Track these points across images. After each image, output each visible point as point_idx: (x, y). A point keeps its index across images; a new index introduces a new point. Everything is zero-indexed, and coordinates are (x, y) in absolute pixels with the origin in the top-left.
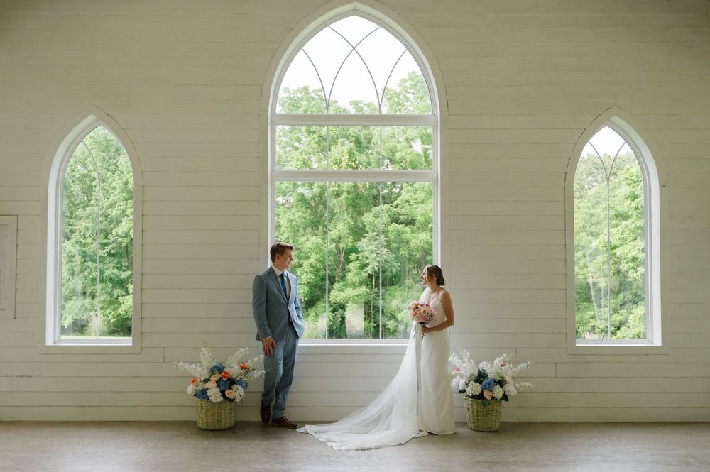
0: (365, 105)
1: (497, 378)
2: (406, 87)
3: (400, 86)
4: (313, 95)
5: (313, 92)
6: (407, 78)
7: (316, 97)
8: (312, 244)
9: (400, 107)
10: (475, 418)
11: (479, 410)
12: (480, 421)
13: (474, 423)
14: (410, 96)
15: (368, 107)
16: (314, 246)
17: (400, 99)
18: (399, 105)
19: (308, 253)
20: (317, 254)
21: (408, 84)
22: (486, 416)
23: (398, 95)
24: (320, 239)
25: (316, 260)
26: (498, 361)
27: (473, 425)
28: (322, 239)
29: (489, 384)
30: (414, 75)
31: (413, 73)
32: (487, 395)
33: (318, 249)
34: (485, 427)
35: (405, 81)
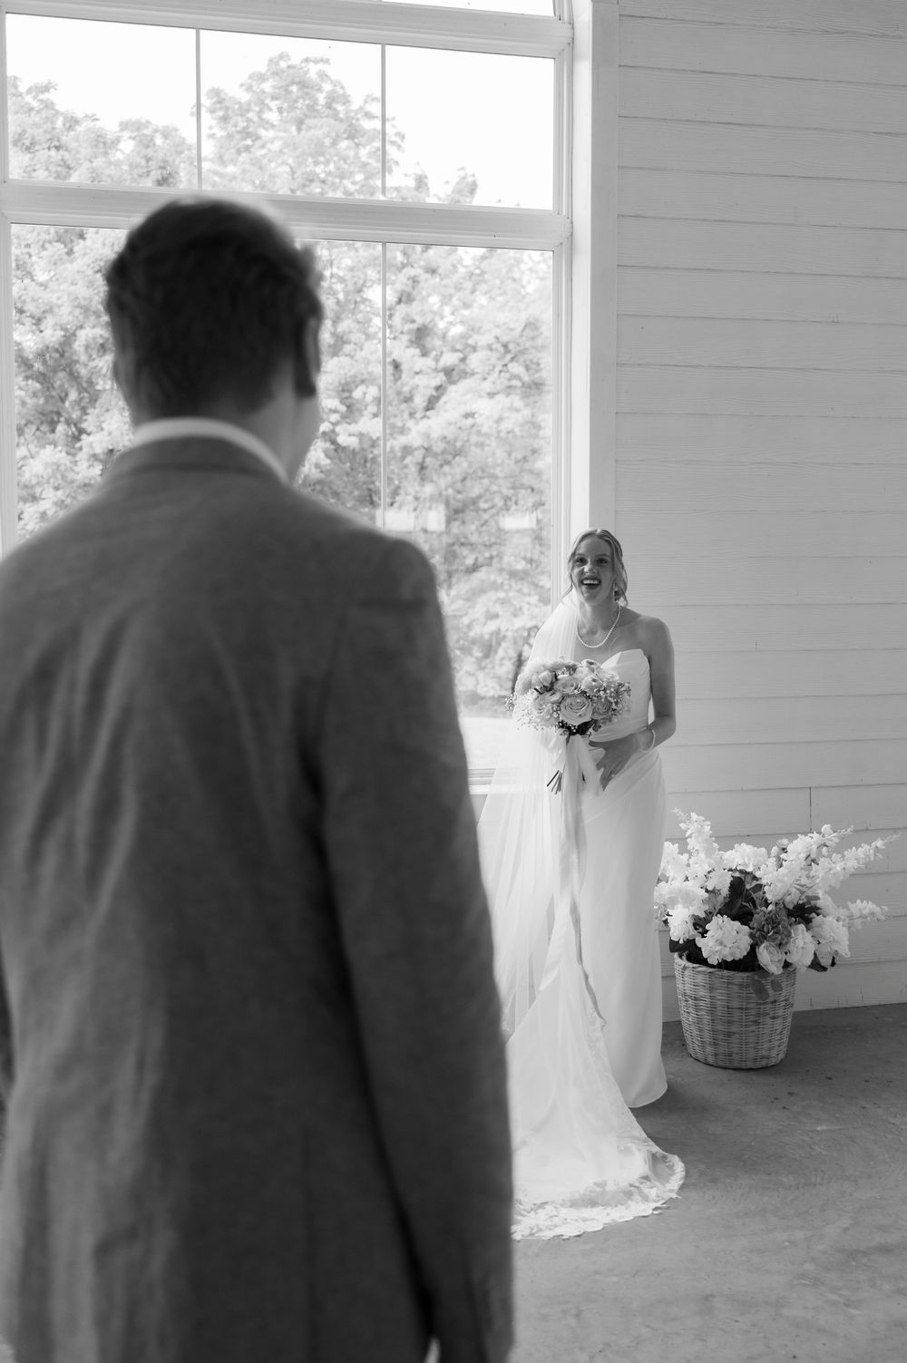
0: (156, 131)
1: (792, 900)
2: (264, 92)
3: (249, 89)
4: (29, 99)
5: (29, 91)
6: (263, 68)
7: (35, 104)
8: (46, 465)
9: (249, 142)
10: (720, 1027)
11: (736, 1004)
12: (735, 1039)
13: (715, 1044)
14: (273, 116)
15: (165, 136)
16: (50, 471)
17: (249, 120)
18: (248, 135)
19: (33, 487)
20: (57, 488)
21: (267, 86)
22: (756, 1023)
23: (245, 110)
24: (64, 454)
25: (56, 504)
26: (799, 847)
27: (709, 1049)
28: (67, 453)
29: (773, 921)
30: (283, 64)
31: (281, 57)
32: (766, 956)
33: (59, 477)
34: (752, 1054)
35: (262, 78)
